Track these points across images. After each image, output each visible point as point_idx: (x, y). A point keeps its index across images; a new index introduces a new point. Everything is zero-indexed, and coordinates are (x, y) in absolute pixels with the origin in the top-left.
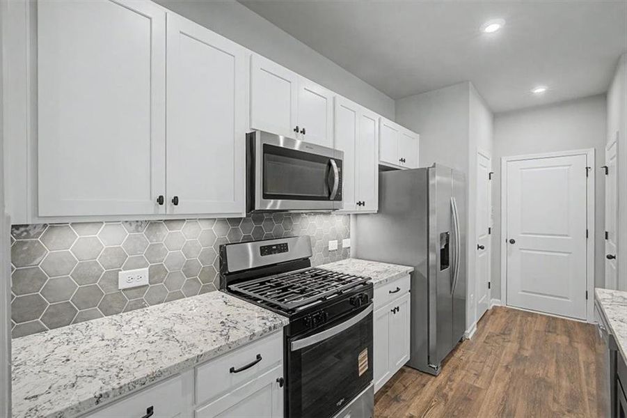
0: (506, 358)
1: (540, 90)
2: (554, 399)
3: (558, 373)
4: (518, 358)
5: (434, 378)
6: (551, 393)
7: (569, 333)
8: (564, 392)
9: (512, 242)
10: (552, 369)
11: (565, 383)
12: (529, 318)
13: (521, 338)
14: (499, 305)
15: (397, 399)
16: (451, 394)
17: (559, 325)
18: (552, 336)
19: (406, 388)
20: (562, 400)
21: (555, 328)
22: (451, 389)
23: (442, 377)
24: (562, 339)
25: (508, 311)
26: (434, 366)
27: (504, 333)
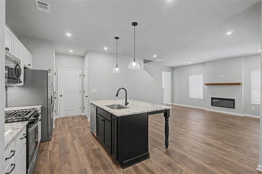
0: (67, 128)
1: (71, 51)
2: (81, 131)
3: (79, 126)
4: (70, 127)
5: (50, 141)
6: (80, 130)
7: (78, 118)
8: (82, 129)
9: (61, 96)
10: (78, 126)
11: (81, 127)
12: (67, 118)
13: (68, 123)
14: (57, 118)
15: (43, 150)
16: (58, 141)
17: (75, 117)
18: (75, 120)
19: (43, 147)
20: (83, 130)
21: (74, 119)
22: (58, 140)
23: (53, 139)
24: (77, 120)
25: (61, 118)
26: (50, 137)
27: (63, 123)
